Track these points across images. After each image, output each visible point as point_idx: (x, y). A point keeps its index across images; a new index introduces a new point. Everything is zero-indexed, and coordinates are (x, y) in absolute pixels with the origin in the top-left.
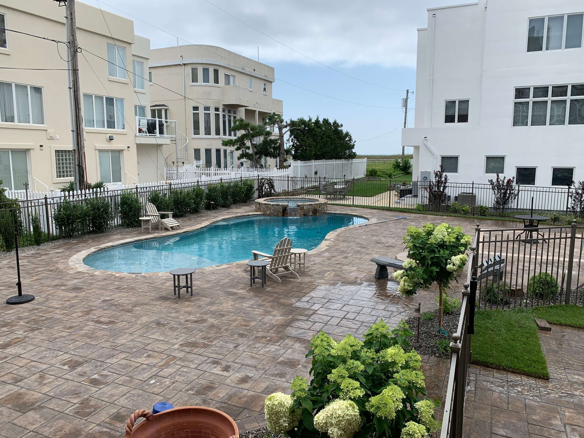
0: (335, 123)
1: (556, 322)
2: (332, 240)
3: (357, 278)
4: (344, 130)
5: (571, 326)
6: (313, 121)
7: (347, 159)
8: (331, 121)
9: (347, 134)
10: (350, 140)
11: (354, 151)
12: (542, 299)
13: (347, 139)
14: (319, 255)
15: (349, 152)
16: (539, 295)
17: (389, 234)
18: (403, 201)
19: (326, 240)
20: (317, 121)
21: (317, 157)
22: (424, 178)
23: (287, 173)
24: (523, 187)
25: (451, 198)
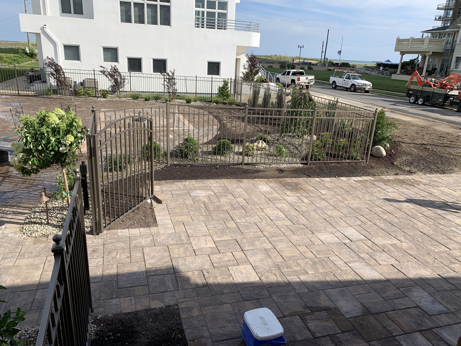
18: (32, 87)
24: (133, 73)
25: (77, 83)
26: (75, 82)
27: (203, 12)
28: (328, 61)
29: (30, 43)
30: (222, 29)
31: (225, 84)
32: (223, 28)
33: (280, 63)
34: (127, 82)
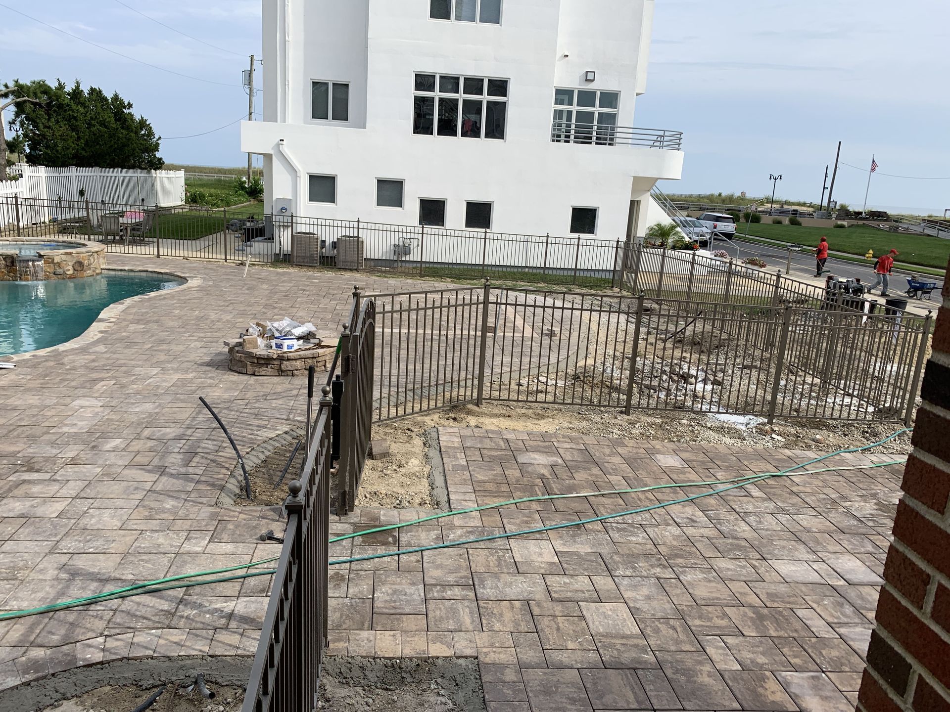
0: (116, 98)
2: (112, 320)
3: (158, 387)
4: (137, 113)
6: (69, 88)
7: (145, 169)
8: (109, 95)
9: (143, 124)
10: (150, 134)
11: (158, 155)
13: (143, 132)
14: (84, 350)
15: (149, 156)
17: (222, 306)
18: (249, 248)
19: (102, 320)
20: (76, 93)
21: (82, 162)
22: (282, 209)
23: (14, 190)
24: (428, 229)
25: (327, 244)
26: (324, 242)
29: (251, 171)
34: (416, 244)
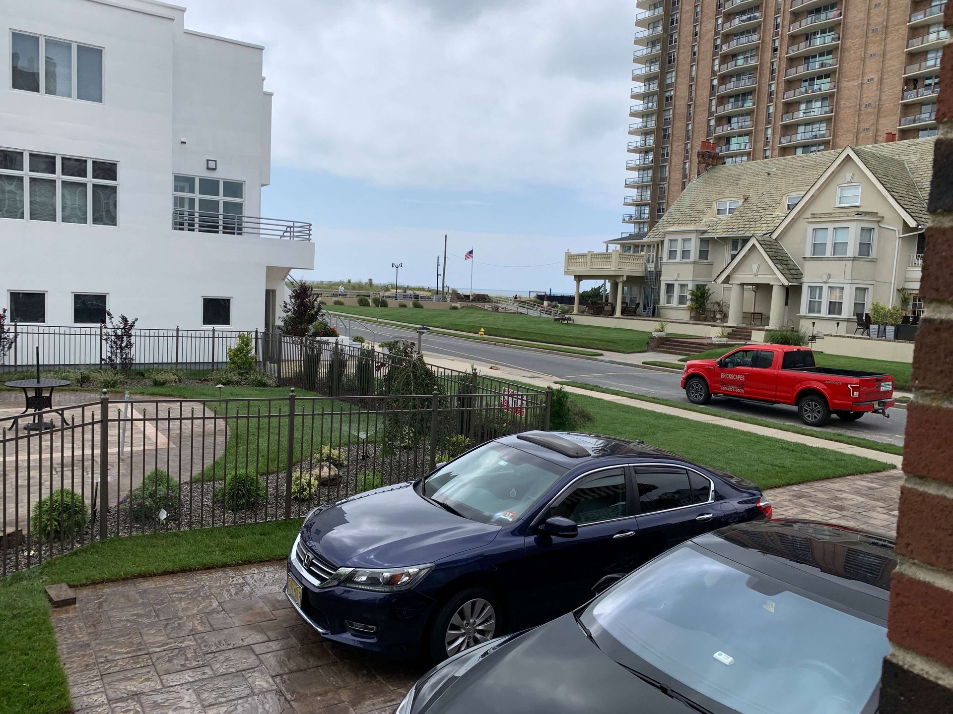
1: (84, 581)
5: (112, 581)
12: (59, 540)
16: (53, 535)
27: (192, 201)
28: (450, 291)
30: (233, 233)
31: (243, 342)
32: (236, 231)
33: (358, 296)
